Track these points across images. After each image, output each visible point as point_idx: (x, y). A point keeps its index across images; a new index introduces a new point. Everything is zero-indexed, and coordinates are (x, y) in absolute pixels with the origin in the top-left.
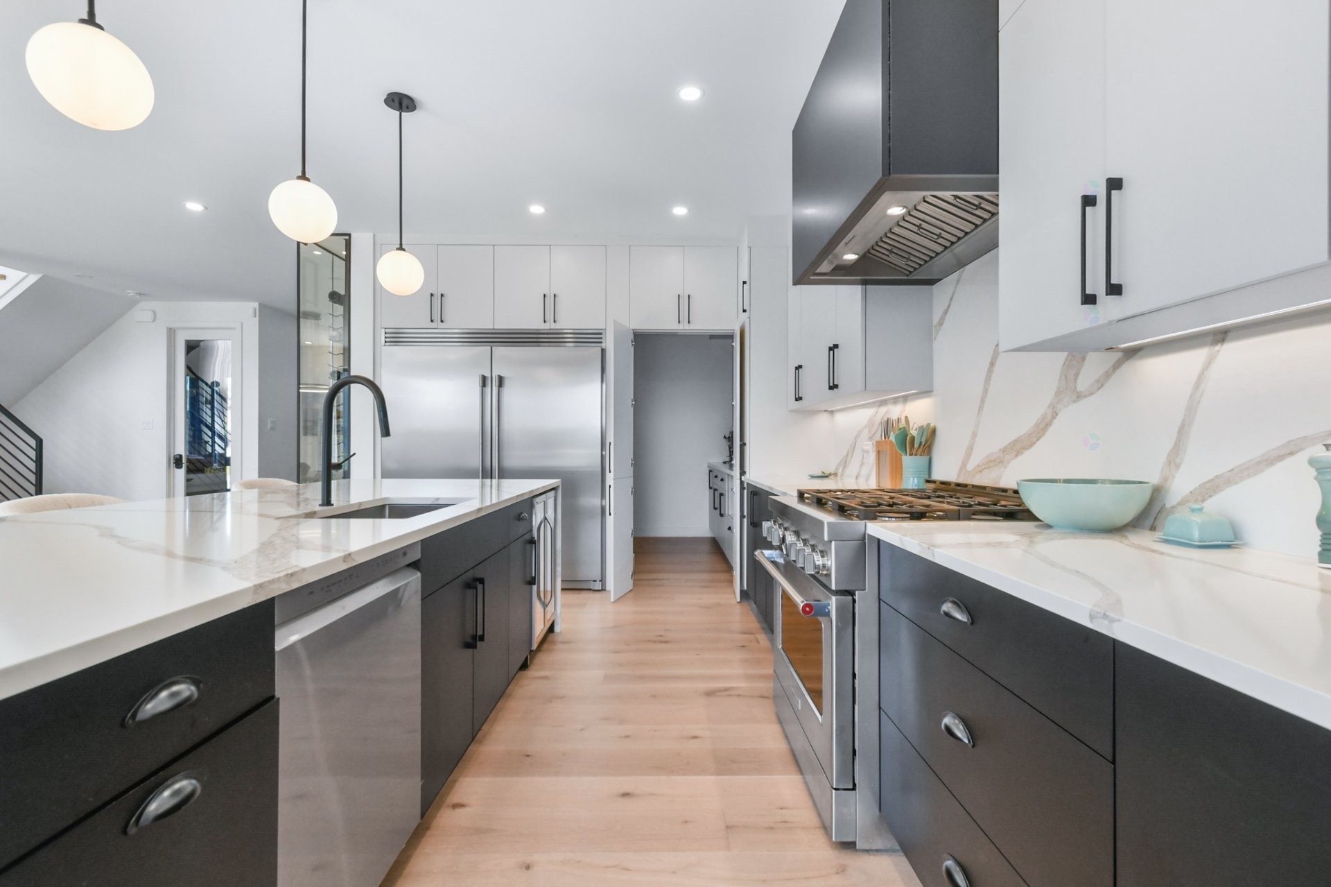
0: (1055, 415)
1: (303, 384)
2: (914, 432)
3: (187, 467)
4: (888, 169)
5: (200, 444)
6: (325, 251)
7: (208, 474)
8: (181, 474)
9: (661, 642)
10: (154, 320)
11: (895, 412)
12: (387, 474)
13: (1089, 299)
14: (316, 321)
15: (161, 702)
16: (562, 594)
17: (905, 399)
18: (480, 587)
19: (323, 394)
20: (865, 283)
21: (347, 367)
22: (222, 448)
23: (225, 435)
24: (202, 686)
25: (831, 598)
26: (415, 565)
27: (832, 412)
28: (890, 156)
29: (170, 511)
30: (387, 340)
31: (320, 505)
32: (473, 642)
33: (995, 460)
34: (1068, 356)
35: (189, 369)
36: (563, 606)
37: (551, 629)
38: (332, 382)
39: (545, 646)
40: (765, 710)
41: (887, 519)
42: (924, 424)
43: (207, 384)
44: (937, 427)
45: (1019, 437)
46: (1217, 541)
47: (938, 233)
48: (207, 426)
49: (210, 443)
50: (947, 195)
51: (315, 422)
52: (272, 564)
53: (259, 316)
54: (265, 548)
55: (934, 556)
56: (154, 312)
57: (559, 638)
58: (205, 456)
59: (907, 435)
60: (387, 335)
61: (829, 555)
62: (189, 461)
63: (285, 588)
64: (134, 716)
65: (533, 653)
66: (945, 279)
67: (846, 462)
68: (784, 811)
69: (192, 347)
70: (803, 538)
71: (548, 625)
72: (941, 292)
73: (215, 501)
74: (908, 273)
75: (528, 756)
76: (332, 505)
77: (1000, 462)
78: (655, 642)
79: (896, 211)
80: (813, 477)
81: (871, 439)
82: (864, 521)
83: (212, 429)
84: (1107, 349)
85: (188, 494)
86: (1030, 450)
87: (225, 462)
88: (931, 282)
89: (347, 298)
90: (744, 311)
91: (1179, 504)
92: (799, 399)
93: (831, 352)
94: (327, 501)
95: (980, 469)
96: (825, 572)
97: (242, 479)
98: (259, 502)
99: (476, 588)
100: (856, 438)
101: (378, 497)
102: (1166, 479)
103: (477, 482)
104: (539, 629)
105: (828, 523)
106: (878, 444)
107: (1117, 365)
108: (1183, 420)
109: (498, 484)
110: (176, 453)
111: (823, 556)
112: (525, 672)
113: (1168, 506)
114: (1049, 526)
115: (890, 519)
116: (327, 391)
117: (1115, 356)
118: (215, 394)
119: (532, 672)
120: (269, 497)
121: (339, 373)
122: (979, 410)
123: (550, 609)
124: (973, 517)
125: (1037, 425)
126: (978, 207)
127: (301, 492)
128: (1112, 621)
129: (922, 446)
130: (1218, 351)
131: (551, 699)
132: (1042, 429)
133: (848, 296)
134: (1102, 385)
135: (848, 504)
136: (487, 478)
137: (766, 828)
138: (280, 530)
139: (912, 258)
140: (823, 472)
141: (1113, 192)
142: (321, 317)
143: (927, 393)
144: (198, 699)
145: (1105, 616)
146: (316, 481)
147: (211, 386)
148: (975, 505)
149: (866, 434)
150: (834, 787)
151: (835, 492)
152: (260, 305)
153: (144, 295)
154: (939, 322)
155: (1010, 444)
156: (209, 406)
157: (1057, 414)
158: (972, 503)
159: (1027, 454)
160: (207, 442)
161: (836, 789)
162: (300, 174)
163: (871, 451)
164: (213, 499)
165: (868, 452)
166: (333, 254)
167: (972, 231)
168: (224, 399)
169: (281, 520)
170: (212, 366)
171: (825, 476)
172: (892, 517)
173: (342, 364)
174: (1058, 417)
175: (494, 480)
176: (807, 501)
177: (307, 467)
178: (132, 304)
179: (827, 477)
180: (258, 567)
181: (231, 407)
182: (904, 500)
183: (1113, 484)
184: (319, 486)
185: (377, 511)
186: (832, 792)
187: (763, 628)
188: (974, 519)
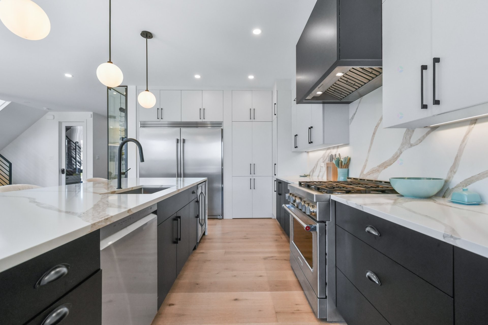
0: (401, 153)
1: (110, 142)
2: (342, 160)
3: (66, 173)
4: (339, 57)
5: (71, 165)
6: (117, 92)
7: (74, 176)
8: (64, 176)
9: (246, 239)
10: (54, 119)
11: (334, 152)
12: (141, 176)
13: (424, 107)
14: (114, 119)
15: (52, 276)
16: (208, 220)
17: (338, 147)
18: (179, 219)
19: (117, 146)
20: (324, 103)
21: (126, 136)
22: (79, 166)
23: (81, 162)
24: (69, 267)
25: (317, 224)
26: (155, 212)
27: (308, 152)
28: (340, 52)
29: (60, 191)
30: (141, 126)
31: (117, 188)
32: (176, 241)
33: (375, 170)
34: (406, 130)
35: (67, 137)
36: (208, 225)
37: (204, 234)
38: (121, 142)
39: (202, 241)
40: (286, 265)
41: (337, 193)
42: (346, 156)
43: (74, 143)
44: (351, 158)
45: (385, 161)
46: (475, 202)
47: (354, 84)
48: (74, 158)
49: (75, 164)
50: (357, 67)
51: (114, 157)
52: (99, 214)
53: (93, 117)
54: (96, 207)
55: (363, 209)
56: (54, 116)
57: (207, 237)
58: (73, 169)
59: (339, 161)
60: (141, 124)
61: (316, 207)
62: (67, 171)
63: (104, 224)
64: (39, 283)
65: (198, 244)
66: (354, 102)
67: (313, 171)
68: (297, 306)
69: (68, 129)
70: (304, 200)
71: (203, 233)
72: (352, 107)
73: (77, 187)
74: (340, 99)
75: (197, 284)
76: (122, 188)
77: (377, 171)
78: (243, 239)
79: (340, 74)
80: (301, 176)
81: (324, 162)
82: (329, 194)
83: (75, 159)
84: (424, 127)
85: (67, 184)
86: (390, 166)
87: (81, 171)
88: (348, 103)
89: (126, 110)
90: (275, 115)
91: (455, 187)
92: (296, 147)
93: (310, 130)
94: (120, 187)
95: (369, 173)
96: (313, 214)
97: (87, 178)
98: (93, 187)
99: (177, 220)
100: (318, 162)
101: (138, 185)
102: (449, 178)
103: (175, 179)
104: (200, 234)
105: (316, 195)
106: (327, 164)
107: (428, 133)
108: (457, 154)
109: (183, 180)
110: (62, 168)
111: (313, 208)
112: (195, 251)
113: (451, 188)
114: (402, 196)
115: (338, 193)
116: (119, 145)
117: (428, 130)
118: (77, 146)
119: (197, 251)
120: (97, 185)
121: (123, 138)
122: (369, 151)
123: (204, 226)
124: (371, 192)
125: (393, 157)
126: (371, 73)
127: (109, 183)
128: (456, 239)
129: (345, 165)
130: (473, 127)
131: (205, 261)
132: (395, 158)
133: (318, 108)
134: (421, 141)
135: (321, 187)
136: (179, 177)
137: (291, 313)
138: (102, 199)
139: (343, 93)
140: (305, 175)
141: (436, 63)
142: (116, 118)
143: (347, 144)
144: (68, 274)
145: (451, 237)
146: (115, 178)
147: (75, 144)
148: (370, 187)
149: (322, 160)
150: (318, 297)
151: (314, 182)
152: (93, 113)
153: (50, 109)
154: (352, 118)
155: (382, 164)
156: (74, 151)
157: (402, 153)
158: (369, 187)
159: (389, 168)
160: (74, 164)
161: (319, 298)
162: (109, 61)
163: (324, 167)
164: (76, 186)
165: (322, 167)
166: (121, 94)
167: (368, 82)
168: (80, 148)
169: (102, 195)
170: (76, 136)
171: (305, 176)
172: (339, 193)
173: (124, 135)
174: (402, 154)
175: (181, 178)
176: (302, 186)
177: (111, 173)
178: (45, 113)
179: (306, 176)
180: (93, 216)
181: (82, 151)
182: (342, 186)
183: (427, 179)
184: (116, 181)
185: (138, 191)
186: (317, 299)
187: (283, 233)
188: (372, 193)
